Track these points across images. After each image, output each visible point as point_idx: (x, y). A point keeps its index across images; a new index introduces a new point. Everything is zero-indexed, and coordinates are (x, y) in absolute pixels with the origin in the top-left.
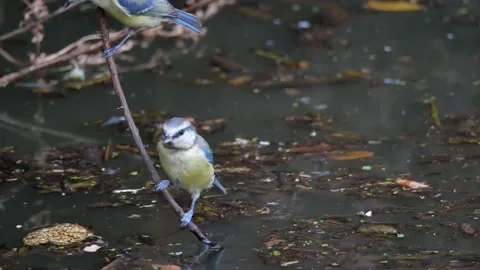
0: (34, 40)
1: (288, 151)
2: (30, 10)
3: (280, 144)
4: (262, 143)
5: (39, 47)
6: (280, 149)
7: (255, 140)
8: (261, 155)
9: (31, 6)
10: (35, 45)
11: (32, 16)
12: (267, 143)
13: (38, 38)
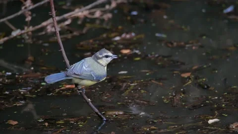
0: (27, 20)
1: (21, 77)
2: (24, 5)
3: (17, 73)
4: (7, 73)
5: (29, 23)
6: (17, 76)
7: (4, 72)
8: (8, 79)
9: (25, 3)
10: (27, 22)
11: (26, 8)
12: (10, 74)
13: (29, 19)
